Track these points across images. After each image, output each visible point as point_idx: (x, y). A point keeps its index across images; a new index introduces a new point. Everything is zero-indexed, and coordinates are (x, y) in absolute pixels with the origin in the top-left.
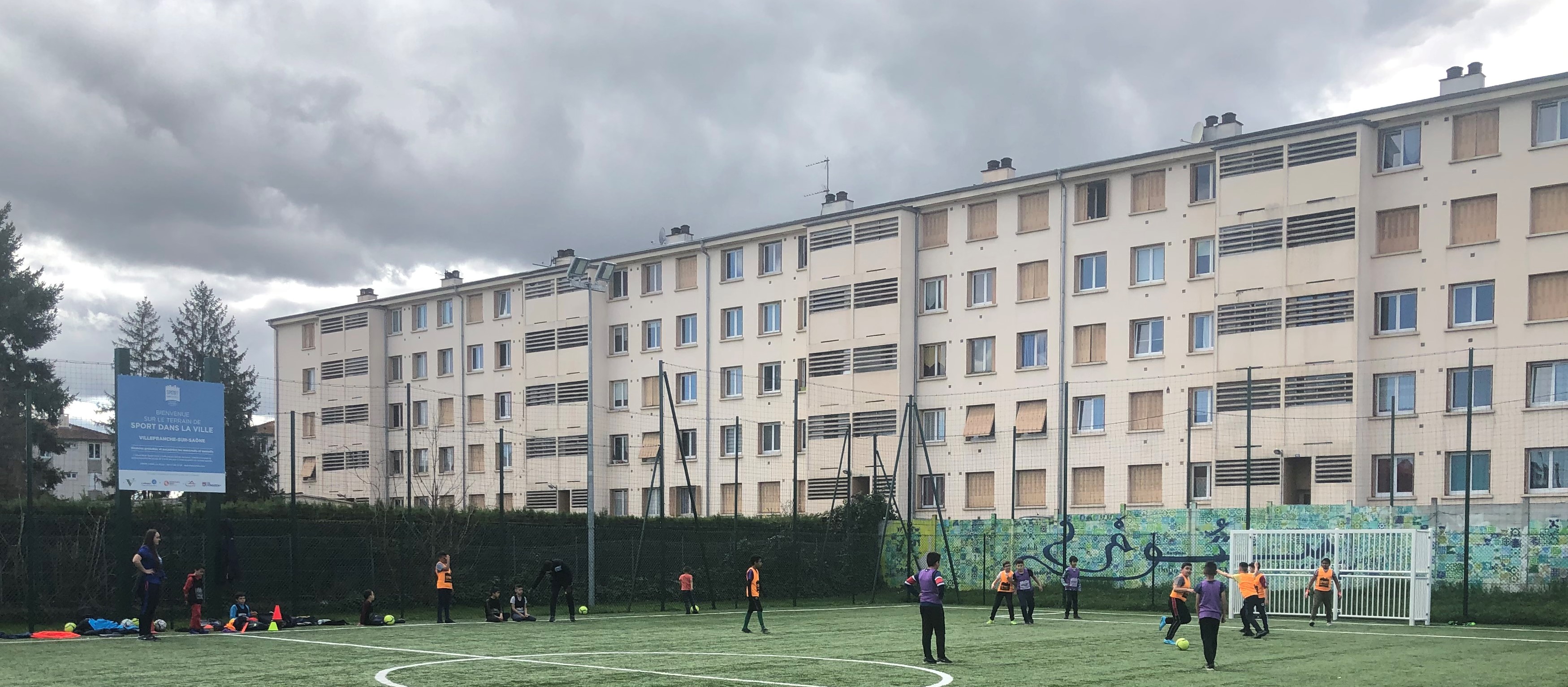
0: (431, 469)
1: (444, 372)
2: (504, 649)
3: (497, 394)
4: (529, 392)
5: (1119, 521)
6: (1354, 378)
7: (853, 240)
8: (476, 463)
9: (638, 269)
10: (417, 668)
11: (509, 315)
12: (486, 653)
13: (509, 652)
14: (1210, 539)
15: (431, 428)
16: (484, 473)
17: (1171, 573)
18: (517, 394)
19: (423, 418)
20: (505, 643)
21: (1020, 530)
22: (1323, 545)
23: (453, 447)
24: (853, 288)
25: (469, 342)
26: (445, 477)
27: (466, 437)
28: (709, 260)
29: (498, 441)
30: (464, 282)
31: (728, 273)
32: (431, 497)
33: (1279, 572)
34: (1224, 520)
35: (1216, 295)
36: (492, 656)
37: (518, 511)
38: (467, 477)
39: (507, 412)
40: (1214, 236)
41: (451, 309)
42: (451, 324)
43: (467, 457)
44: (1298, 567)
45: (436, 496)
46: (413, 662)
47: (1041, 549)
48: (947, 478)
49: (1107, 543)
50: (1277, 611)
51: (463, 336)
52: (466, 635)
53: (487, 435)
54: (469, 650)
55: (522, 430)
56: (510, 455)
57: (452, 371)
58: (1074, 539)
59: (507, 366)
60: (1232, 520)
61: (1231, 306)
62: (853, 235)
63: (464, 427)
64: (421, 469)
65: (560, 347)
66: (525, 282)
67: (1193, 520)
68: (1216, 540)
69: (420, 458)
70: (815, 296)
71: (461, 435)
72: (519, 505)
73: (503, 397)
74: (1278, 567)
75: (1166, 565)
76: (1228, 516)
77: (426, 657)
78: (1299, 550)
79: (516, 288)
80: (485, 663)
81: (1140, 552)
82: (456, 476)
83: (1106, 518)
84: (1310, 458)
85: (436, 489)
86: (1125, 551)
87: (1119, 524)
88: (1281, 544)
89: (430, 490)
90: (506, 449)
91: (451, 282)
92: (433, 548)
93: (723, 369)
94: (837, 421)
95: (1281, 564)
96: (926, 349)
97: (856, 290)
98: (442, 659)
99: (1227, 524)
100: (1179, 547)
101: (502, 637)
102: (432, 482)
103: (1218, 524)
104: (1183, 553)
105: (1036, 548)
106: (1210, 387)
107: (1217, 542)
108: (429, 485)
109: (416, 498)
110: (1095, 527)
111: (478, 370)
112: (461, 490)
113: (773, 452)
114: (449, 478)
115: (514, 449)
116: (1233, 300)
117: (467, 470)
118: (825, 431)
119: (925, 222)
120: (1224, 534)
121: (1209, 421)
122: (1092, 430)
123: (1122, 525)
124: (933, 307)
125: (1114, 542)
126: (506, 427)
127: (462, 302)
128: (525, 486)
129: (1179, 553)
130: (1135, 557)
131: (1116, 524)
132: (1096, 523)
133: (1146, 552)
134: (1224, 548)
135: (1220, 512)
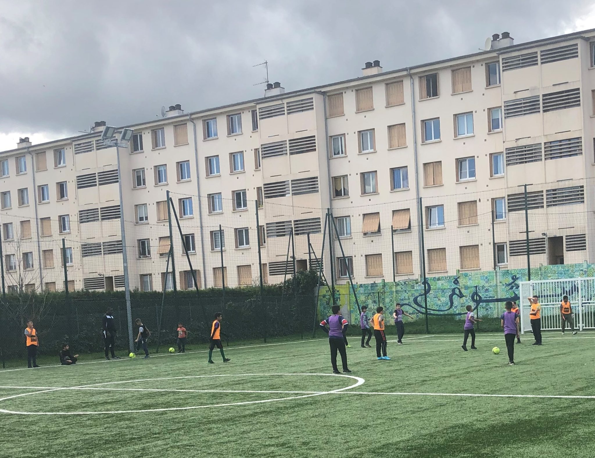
0: (17, 267)
1: (23, 203)
2: (74, 382)
3: (60, 216)
4: (81, 214)
5: (456, 280)
6: (585, 189)
7: (286, 112)
8: (48, 262)
9: (149, 133)
10: (15, 399)
11: (64, 165)
12: (62, 385)
13: (78, 384)
14: (508, 288)
15: (16, 240)
16: (54, 268)
17: (487, 309)
18: (73, 216)
19: (11, 234)
20: (75, 378)
21: (399, 288)
22: (572, 287)
23: (32, 252)
24: (288, 142)
25: (38, 183)
26: (27, 272)
27: (40, 245)
28: (195, 126)
29: (62, 247)
30: (33, 144)
31: (208, 134)
32: (18, 286)
33: (548, 305)
34: (516, 276)
35: (504, 142)
36: (67, 387)
37: (78, 292)
38: (43, 271)
39: (67, 228)
40: (501, 107)
41: (25, 162)
42: (25, 172)
43: (42, 258)
44: (559, 301)
45: (22, 285)
46: (13, 394)
47: (412, 299)
48: (354, 259)
49: (450, 293)
50: (548, 328)
51: (34, 180)
52: (48, 375)
53: (54, 243)
54: (50, 384)
55: (78, 239)
56: (71, 255)
57: (28, 203)
58: (431, 292)
59: (65, 198)
60: (520, 275)
61: (513, 148)
62: (286, 109)
63: (38, 238)
64: (11, 268)
65: (100, 184)
66: (74, 143)
67: (498, 277)
68: (512, 288)
69: (10, 260)
70: (264, 148)
71: (36, 244)
72: (78, 288)
73: (64, 219)
74: (548, 302)
75: (484, 304)
76: (518, 273)
77: (22, 390)
78: (559, 291)
79: (68, 147)
80: (62, 391)
81: (469, 298)
82: (34, 271)
83: (448, 278)
84: (562, 237)
85: (22, 280)
86: (461, 298)
87: (456, 282)
88: (548, 288)
89: (18, 281)
90: (68, 252)
91: (24, 145)
92: (22, 320)
93: (209, 195)
94: (284, 226)
95: (549, 300)
96: (336, 179)
97: (290, 144)
98: (33, 391)
99: (517, 278)
100: (491, 294)
101: (72, 374)
102: (18, 275)
103: (513, 278)
104: (493, 297)
105: (409, 299)
106: (504, 197)
107: (512, 289)
108: (16, 278)
109: (9, 287)
110: (442, 284)
111: (46, 201)
112: (39, 280)
113: (245, 246)
114: (30, 273)
115: (73, 252)
116: (514, 145)
117: (42, 266)
118: (277, 232)
119: (330, 100)
120: (516, 284)
121: (504, 217)
122: (437, 226)
123: (458, 282)
124: (338, 153)
125: (454, 293)
126: (67, 237)
127: (32, 158)
128: (82, 275)
129: (491, 297)
130: (467, 301)
131: (454, 282)
132: (443, 282)
133: (473, 297)
134: (517, 293)
135: (513, 271)
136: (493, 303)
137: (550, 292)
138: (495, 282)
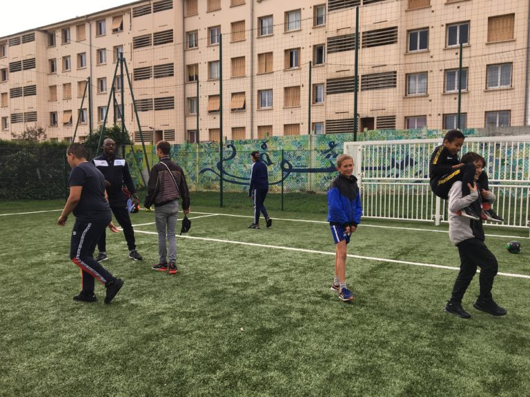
5: (264, 144)
14: (324, 156)
17: (298, 181)
21: (202, 150)
34: (334, 142)
47: (215, 164)
58: (236, 157)
60: (339, 142)
67: (313, 142)
68: (328, 157)
70: (136, 40)
75: (295, 174)
76: (337, 139)
78: (388, 163)
81: (278, 166)
83: (256, 142)
87: (264, 146)
99: (336, 145)
100: (303, 162)
103: (330, 145)
104: (306, 166)
105: (212, 163)
110: (249, 149)
120: (334, 153)
123: (266, 146)
129: (303, 166)
130: (275, 169)
131: (262, 147)
132: (249, 146)
133: (282, 165)
134: (334, 163)
135: (332, 137)
136: (305, 173)
137: (375, 164)
138: (309, 149)
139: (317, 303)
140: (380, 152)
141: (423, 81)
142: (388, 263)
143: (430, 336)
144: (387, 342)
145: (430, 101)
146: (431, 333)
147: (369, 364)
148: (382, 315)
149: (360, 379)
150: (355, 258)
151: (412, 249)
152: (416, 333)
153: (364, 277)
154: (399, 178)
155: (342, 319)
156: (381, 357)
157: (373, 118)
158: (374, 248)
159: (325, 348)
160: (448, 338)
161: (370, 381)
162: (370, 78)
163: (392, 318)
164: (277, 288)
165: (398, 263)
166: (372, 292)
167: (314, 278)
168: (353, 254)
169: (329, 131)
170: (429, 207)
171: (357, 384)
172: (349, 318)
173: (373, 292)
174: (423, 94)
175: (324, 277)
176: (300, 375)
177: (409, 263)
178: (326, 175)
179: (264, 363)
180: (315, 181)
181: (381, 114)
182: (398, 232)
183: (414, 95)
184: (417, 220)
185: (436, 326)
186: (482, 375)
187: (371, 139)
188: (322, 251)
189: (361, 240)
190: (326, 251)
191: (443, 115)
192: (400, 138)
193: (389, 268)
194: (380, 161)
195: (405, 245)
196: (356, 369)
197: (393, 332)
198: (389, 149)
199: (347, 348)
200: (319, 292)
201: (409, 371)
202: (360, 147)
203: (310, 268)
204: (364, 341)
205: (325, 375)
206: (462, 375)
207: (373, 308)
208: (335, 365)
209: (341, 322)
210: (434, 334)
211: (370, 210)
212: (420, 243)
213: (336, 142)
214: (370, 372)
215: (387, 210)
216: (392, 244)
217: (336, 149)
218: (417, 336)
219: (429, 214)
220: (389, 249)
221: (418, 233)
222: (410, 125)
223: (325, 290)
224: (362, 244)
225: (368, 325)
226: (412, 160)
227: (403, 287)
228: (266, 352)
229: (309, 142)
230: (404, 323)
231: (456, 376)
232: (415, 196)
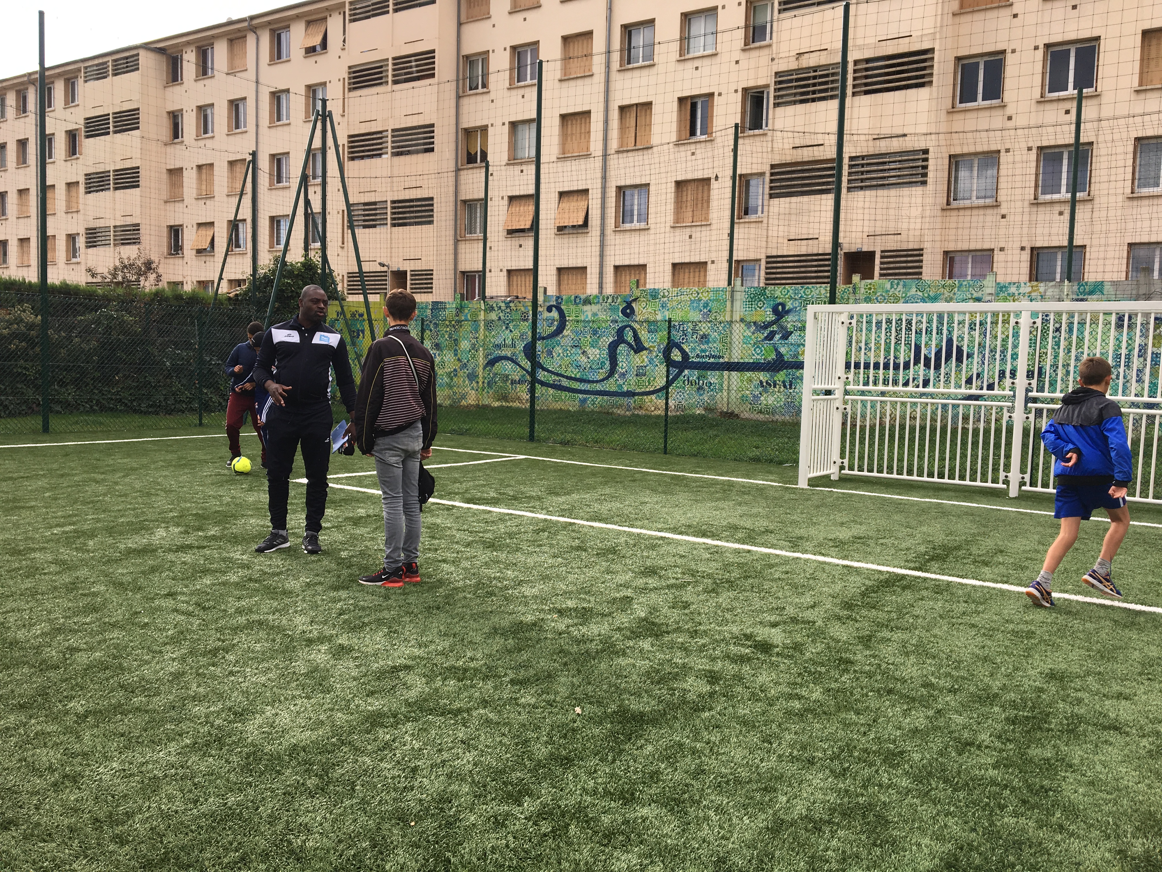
5: (629, 306)
14: (761, 336)
17: (700, 388)
21: (493, 316)
34: (783, 305)
47: (521, 346)
49: (611, 339)
58: (565, 333)
60: (797, 304)
67: (738, 305)
68: (770, 337)
75: (694, 374)
76: (791, 298)
81: (657, 354)
83: (610, 300)
86: (636, 352)
87: (628, 311)
99: (788, 312)
100: (714, 347)
103: (775, 311)
104: (719, 357)
105: (514, 346)
107: (770, 340)
110: (595, 314)
120: (782, 328)
123: (633, 311)
125: (620, 339)
129: (714, 357)
130: (651, 361)
131: (624, 312)
132: (595, 308)
133: (667, 353)
134: (783, 350)
135: (778, 292)
136: (718, 373)
137: (877, 356)
138: (728, 318)
139: (742, 659)
140: (888, 330)
141: (991, 172)
142: (903, 577)
143: (998, 744)
144: (902, 753)
145: (1003, 217)
146: (999, 737)
147: (861, 800)
148: (890, 692)
149: (841, 833)
150: (829, 564)
151: (958, 548)
152: (966, 735)
153: (848, 606)
154: (930, 389)
155: (799, 697)
156: (889, 786)
157: (872, 254)
158: (871, 543)
159: (762, 761)
160: (1038, 751)
161: (863, 837)
162: (868, 164)
163: (914, 700)
164: (653, 624)
165: (925, 579)
166: (866, 641)
167: (736, 604)
168: (823, 555)
169: (771, 279)
170: (997, 455)
171: (834, 842)
172: (815, 696)
173: (869, 640)
174: (989, 201)
175: (757, 604)
176: (706, 819)
177: (951, 579)
178: (763, 376)
179: (626, 787)
180: (738, 391)
181: (892, 244)
182: (924, 510)
183: (967, 203)
184: (967, 482)
185: (1013, 721)
186: (1117, 837)
187: (868, 300)
188: (755, 544)
189: (842, 524)
190: (763, 545)
191: (1032, 249)
192: (934, 299)
193: (904, 588)
194: (887, 351)
195: (940, 538)
196: (832, 811)
197: (915, 731)
198: (909, 323)
199: (811, 762)
200: (748, 637)
201: (951, 821)
202: (844, 318)
203: (728, 581)
204: (850, 747)
205: (762, 821)
206: (1072, 835)
207: (870, 675)
208: (785, 799)
209: (797, 705)
210: (1008, 740)
211: (861, 458)
212: (974, 535)
213: (789, 305)
214: (864, 816)
215: (901, 460)
216: (911, 535)
217: (789, 321)
218: (971, 744)
219: (996, 470)
220: (904, 545)
221: (970, 513)
222: (957, 270)
223: (763, 633)
224: (844, 534)
225: (858, 713)
226: (960, 350)
227: (936, 631)
228: (631, 763)
229: (729, 304)
230: (939, 712)
231: (1059, 837)
232: (965, 430)
